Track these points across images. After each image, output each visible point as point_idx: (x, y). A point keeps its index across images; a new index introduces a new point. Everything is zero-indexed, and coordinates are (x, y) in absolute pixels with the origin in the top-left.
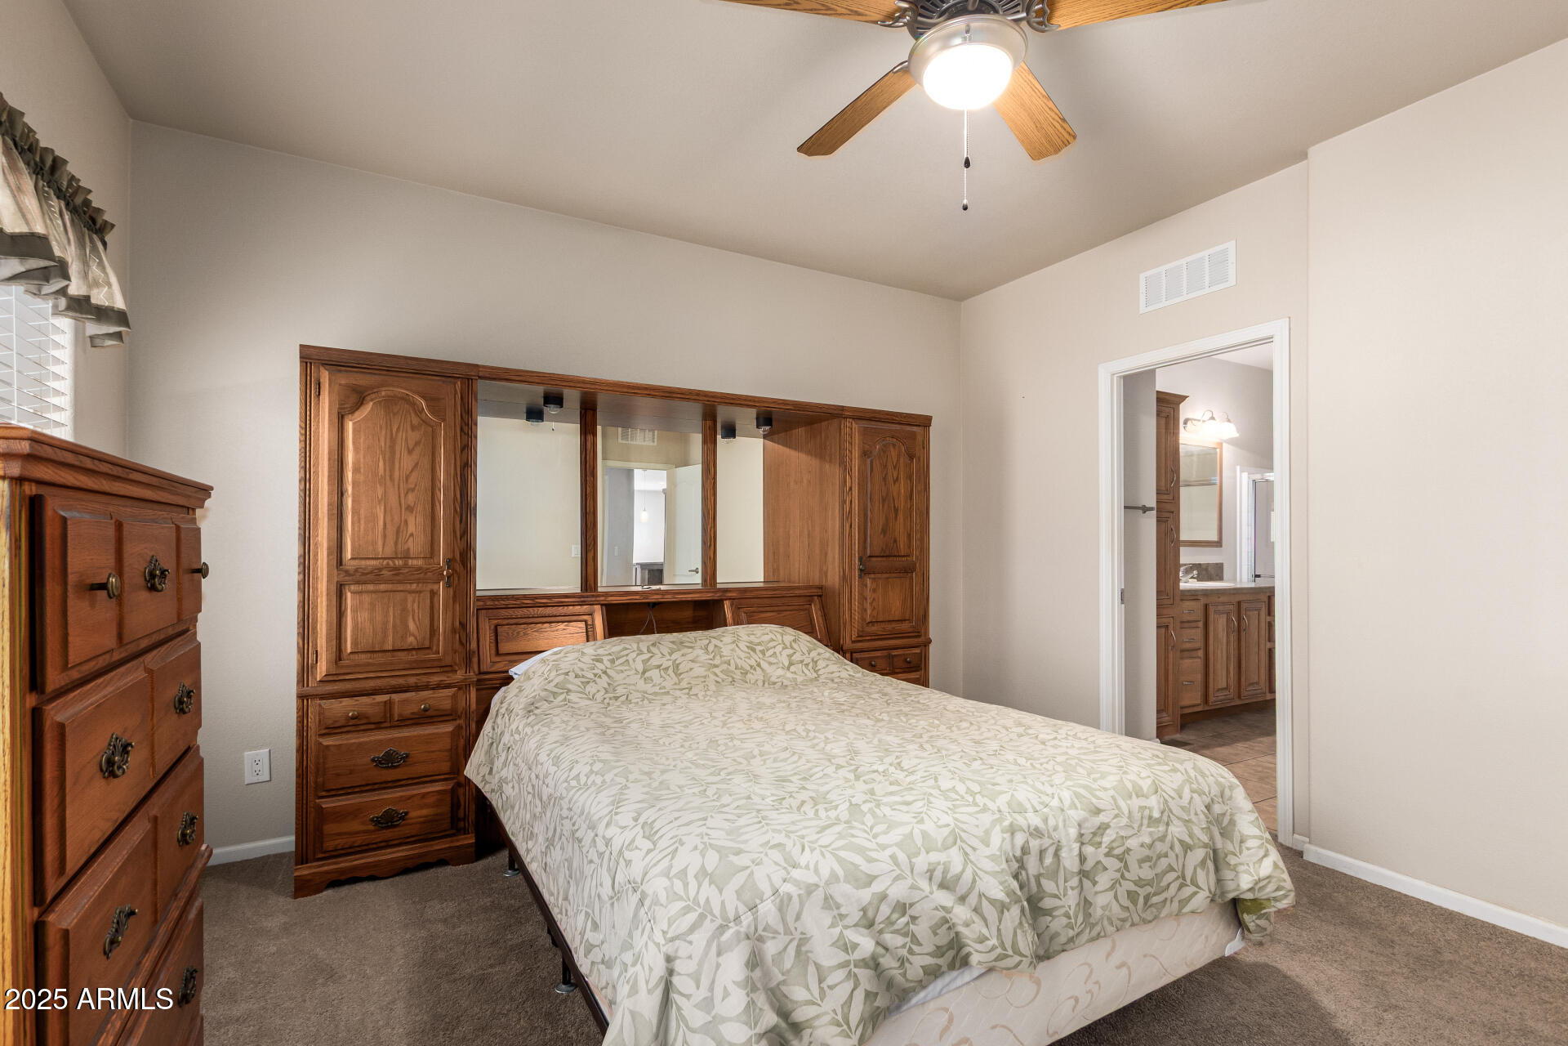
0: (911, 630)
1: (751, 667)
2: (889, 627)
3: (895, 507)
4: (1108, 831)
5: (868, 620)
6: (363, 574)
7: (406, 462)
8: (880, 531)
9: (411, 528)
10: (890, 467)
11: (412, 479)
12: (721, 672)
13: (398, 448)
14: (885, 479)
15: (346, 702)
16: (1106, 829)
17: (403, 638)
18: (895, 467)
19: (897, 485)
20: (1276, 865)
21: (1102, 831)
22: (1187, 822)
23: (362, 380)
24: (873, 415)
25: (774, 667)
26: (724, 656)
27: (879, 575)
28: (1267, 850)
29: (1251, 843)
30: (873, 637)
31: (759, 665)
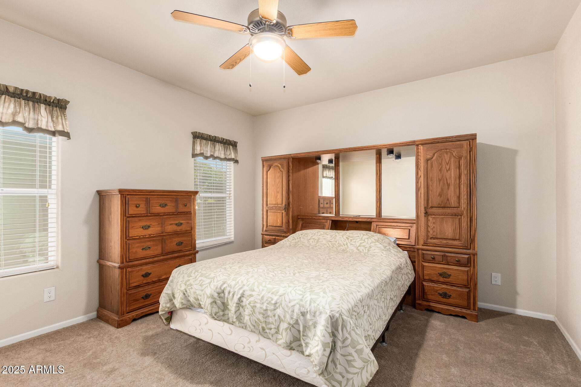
0: (460, 245)
1: (344, 244)
2: (445, 241)
3: (447, 183)
4: (252, 297)
5: (431, 236)
6: (271, 208)
7: (277, 181)
8: (438, 194)
9: (278, 197)
10: (444, 164)
11: (278, 185)
12: (331, 244)
13: (276, 178)
14: (440, 170)
15: (268, 237)
16: (252, 296)
17: (277, 224)
18: (447, 164)
19: (449, 172)
20: (317, 352)
21: (250, 296)
22: (285, 311)
23: (270, 163)
24: (433, 141)
25: (352, 246)
26: (336, 239)
27: (438, 216)
28: (318, 344)
29: (316, 338)
30: (434, 245)
31: (347, 244)
